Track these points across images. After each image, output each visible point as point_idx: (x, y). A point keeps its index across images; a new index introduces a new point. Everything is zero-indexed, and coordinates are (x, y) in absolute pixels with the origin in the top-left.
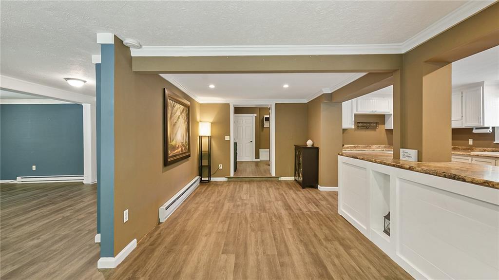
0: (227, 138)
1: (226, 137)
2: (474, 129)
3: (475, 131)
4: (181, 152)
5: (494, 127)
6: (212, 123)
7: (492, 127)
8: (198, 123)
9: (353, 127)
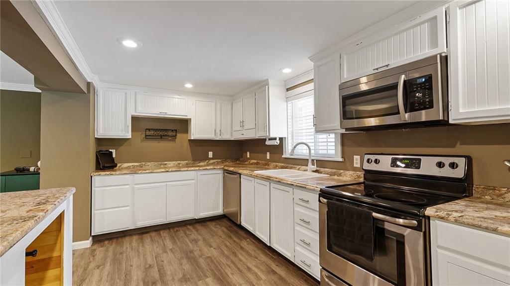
2: (267, 139)
3: (268, 143)
5: (282, 138)
7: (279, 138)
9: (129, 135)
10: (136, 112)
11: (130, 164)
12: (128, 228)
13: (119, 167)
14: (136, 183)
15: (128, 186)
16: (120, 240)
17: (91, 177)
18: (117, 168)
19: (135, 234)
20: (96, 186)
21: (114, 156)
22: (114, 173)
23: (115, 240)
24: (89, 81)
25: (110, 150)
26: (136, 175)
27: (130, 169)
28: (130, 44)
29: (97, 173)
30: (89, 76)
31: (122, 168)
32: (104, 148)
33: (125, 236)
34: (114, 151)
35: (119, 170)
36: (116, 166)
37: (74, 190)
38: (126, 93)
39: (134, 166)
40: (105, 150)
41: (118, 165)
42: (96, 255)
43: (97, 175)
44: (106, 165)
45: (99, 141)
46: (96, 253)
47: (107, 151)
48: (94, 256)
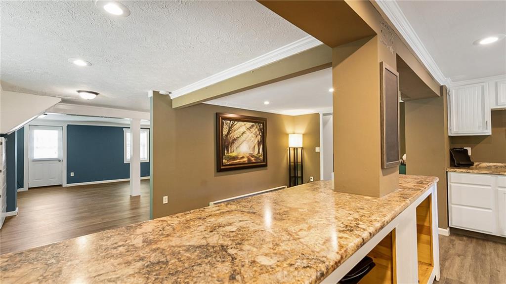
0: (317, 150)
1: (316, 148)
4: (247, 162)
6: (303, 135)
8: (287, 135)
9: (489, 132)
10: (497, 104)
11: (492, 164)
12: (491, 233)
13: (476, 166)
14: (500, 186)
15: (490, 188)
16: (481, 242)
17: (447, 172)
18: (474, 166)
19: (502, 244)
20: (452, 181)
21: (470, 154)
22: (471, 171)
23: (474, 240)
24: (442, 85)
25: (465, 148)
26: (500, 177)
27: (491, 169)
28: (489, 40)
29: (452, 170)
30: (441, 80)
31: (480, 167)
32: (458, 146)
33: (488, 240)
34: (469, 149)
35: (476, 169)
36: (472, 164)
37: (438, 180)
38: (483, 87)
39: (497, 167)
40: (460, 147)
41: (476, 164)
42: (455, 244)
43: (453, 171)
44: (461, 163)
45: (453, 139)
46: (455, 243)
47: (461, 149)
48: (453, 245)
